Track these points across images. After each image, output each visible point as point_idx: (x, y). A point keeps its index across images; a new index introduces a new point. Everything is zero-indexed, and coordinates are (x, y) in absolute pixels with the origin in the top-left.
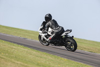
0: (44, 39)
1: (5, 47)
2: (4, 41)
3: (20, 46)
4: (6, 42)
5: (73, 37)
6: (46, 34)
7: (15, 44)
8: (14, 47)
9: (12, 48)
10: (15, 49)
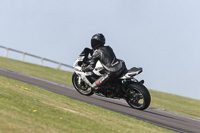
0: (83, 83)
1: (111, 123)
2: (109, 112)
3: (141, 122)
4: (114, 113)
5: (143, 81)
6: (90, 74)
7: (131, 119)
8: (130, 124)
9: (126, 126)
10: (131, 128)
